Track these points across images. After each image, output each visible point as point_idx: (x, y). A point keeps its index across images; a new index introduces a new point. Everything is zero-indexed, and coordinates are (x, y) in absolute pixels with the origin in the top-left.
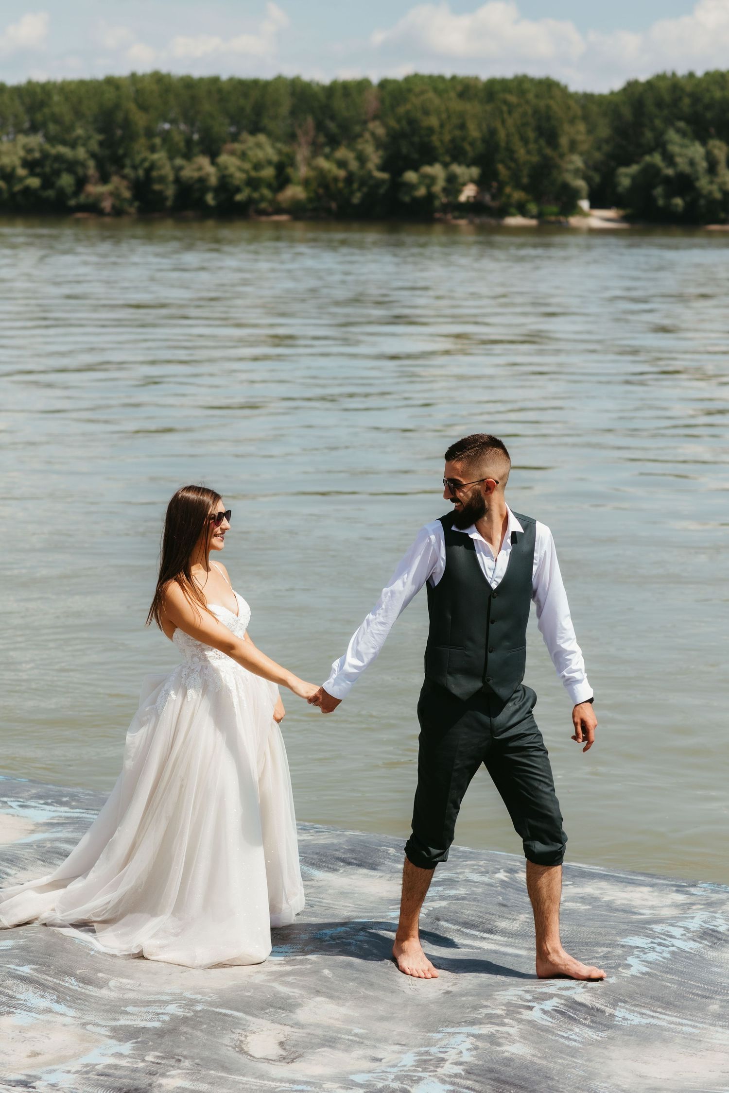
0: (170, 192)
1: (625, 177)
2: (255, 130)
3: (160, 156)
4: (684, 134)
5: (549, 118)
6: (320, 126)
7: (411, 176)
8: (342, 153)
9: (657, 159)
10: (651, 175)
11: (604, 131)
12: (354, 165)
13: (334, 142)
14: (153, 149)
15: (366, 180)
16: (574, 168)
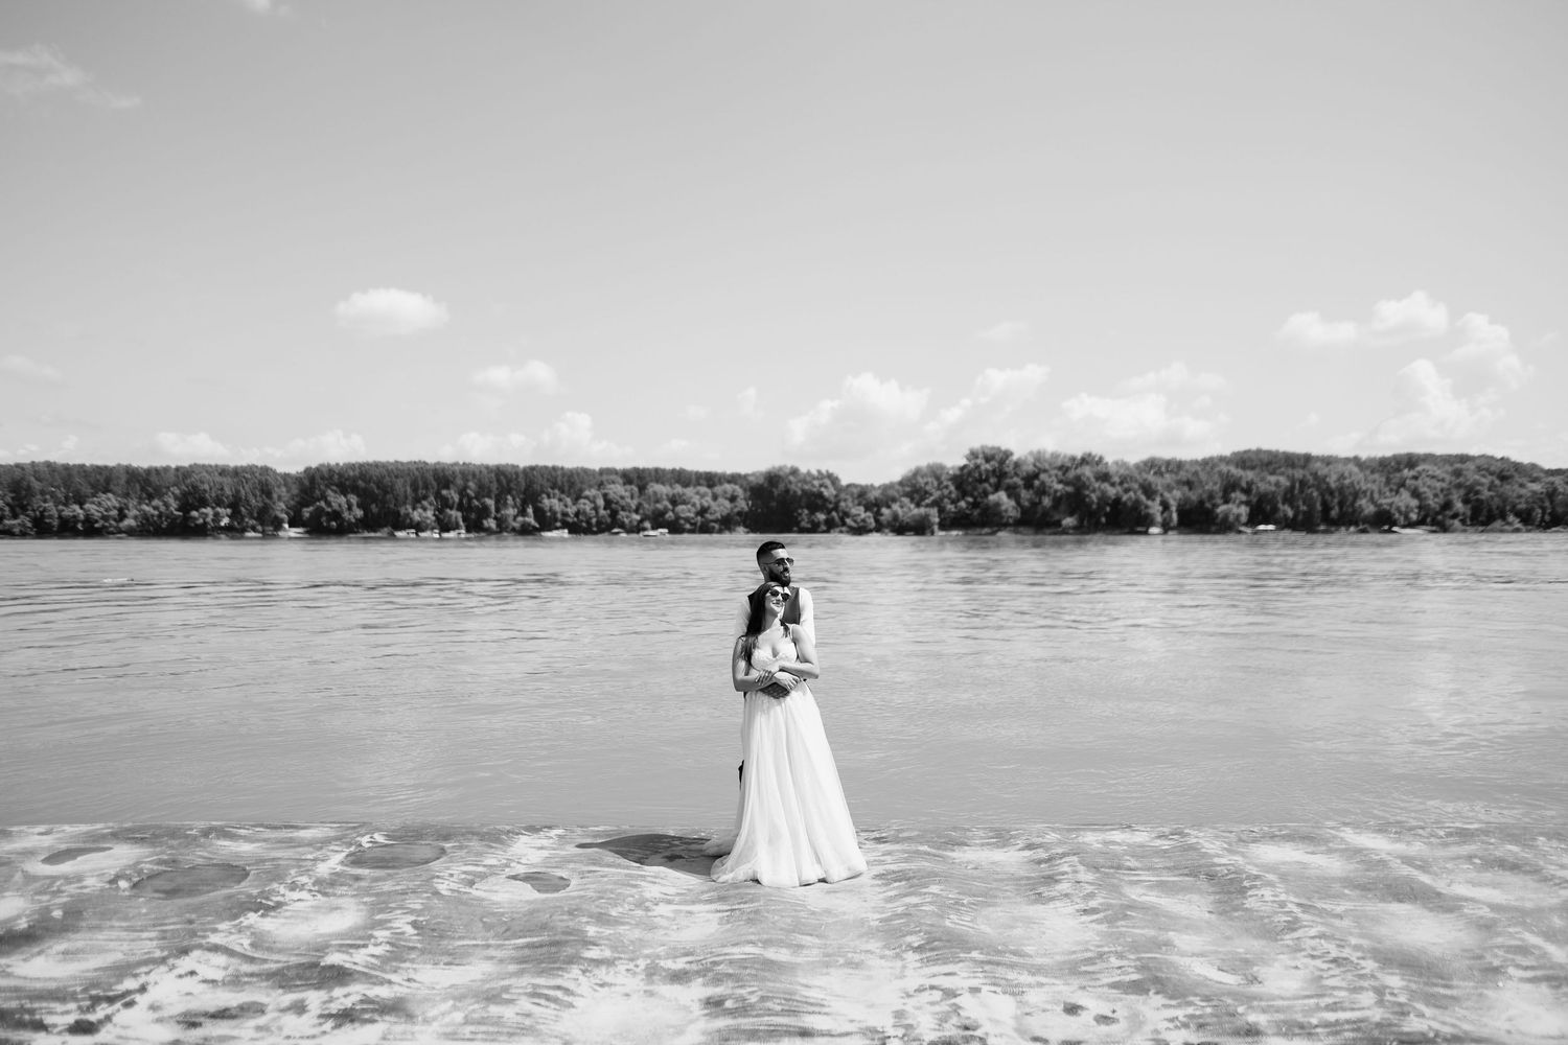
0: (56, 523)
1: (307, 512)
2: (106, 491)
3: (50, 505)
4: (335, 492)
5: (267, 485)
6: (143, 489)
7: (194, 514)
9: (323, 504)
10: (319, 512)
11: (295, 491)
12: (163, 509)
13: (151, 497)
14: (45, 501)
15: (170, 516)
16: (280, 509)
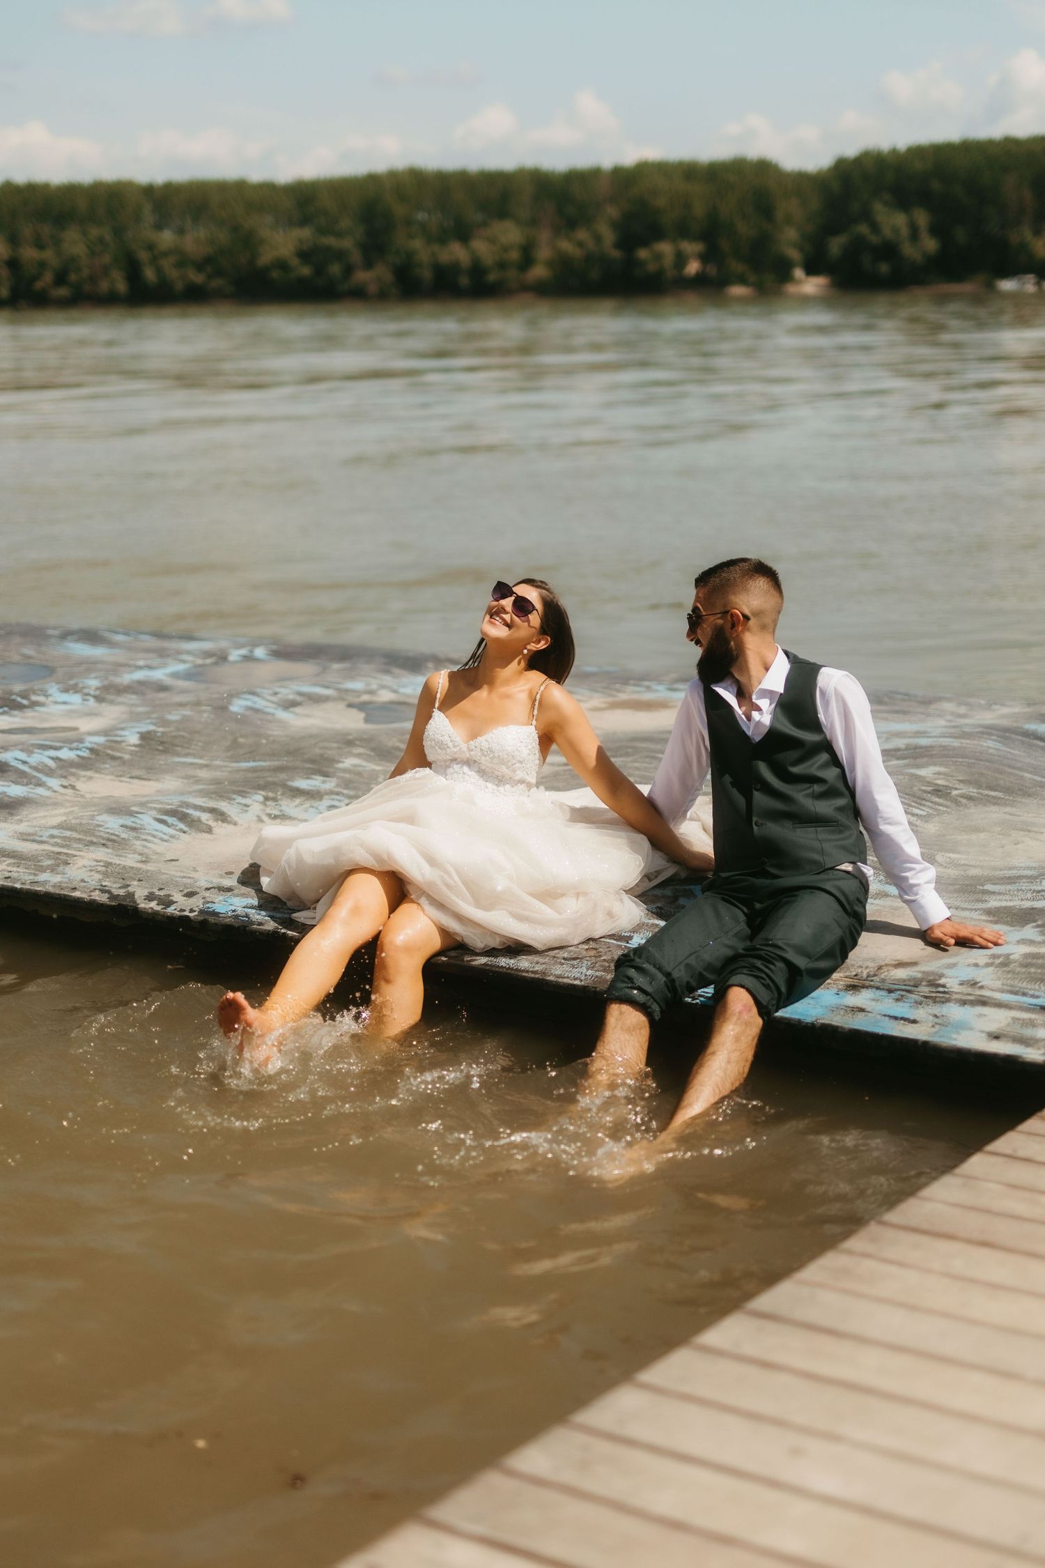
1: (835, 245)
2: (503, 216)
4: (886, 205)
5: (766, 195)
7: (643, 254)
8: (582, 235)
9: (862, 226)
10: (859, 244)
11: (816, 206)
12: (591, 245)
13: (573, 225)
14: (412, 237)
16: (789, 241)
